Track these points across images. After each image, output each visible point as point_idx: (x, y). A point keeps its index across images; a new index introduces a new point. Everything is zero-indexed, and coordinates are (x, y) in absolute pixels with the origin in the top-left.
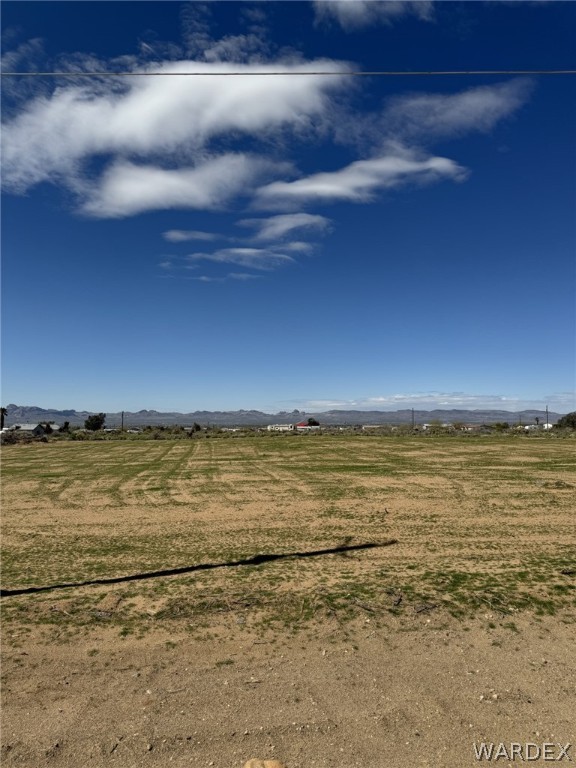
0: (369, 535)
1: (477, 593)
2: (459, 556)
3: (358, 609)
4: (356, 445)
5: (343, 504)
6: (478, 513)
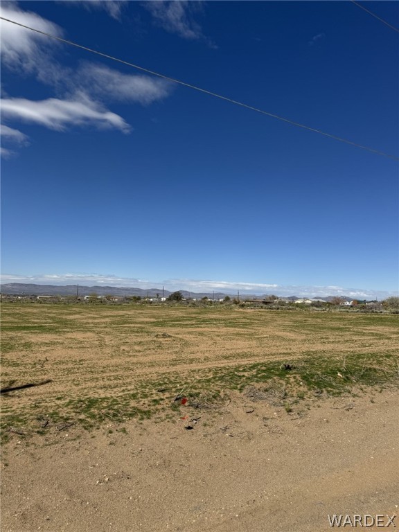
0: (30, 378)
1: (103, 411)
2: (95, 387)
3: (12, 434)
4: (29, 310)
5: (11, 356)
6: (112, 356)
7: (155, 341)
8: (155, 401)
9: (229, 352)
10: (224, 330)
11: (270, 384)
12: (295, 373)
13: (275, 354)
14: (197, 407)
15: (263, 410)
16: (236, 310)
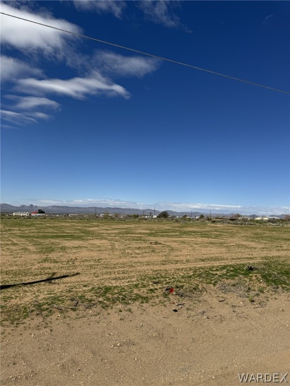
0: (65, 271)
1: (115, 296)
2: (109, 278)
3: (55, 310)
4: (64, 224)
5: (53, 256)
6: (120, 257)
7: (149, 247)
8: (151, 290)
9: (205, 257)
10: (200, 240)
11: (237, 281)
12: (256, 273)
13: (240, 259)
14: (182, 296)
15: (232, 300)
16: (209, 225)
